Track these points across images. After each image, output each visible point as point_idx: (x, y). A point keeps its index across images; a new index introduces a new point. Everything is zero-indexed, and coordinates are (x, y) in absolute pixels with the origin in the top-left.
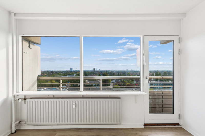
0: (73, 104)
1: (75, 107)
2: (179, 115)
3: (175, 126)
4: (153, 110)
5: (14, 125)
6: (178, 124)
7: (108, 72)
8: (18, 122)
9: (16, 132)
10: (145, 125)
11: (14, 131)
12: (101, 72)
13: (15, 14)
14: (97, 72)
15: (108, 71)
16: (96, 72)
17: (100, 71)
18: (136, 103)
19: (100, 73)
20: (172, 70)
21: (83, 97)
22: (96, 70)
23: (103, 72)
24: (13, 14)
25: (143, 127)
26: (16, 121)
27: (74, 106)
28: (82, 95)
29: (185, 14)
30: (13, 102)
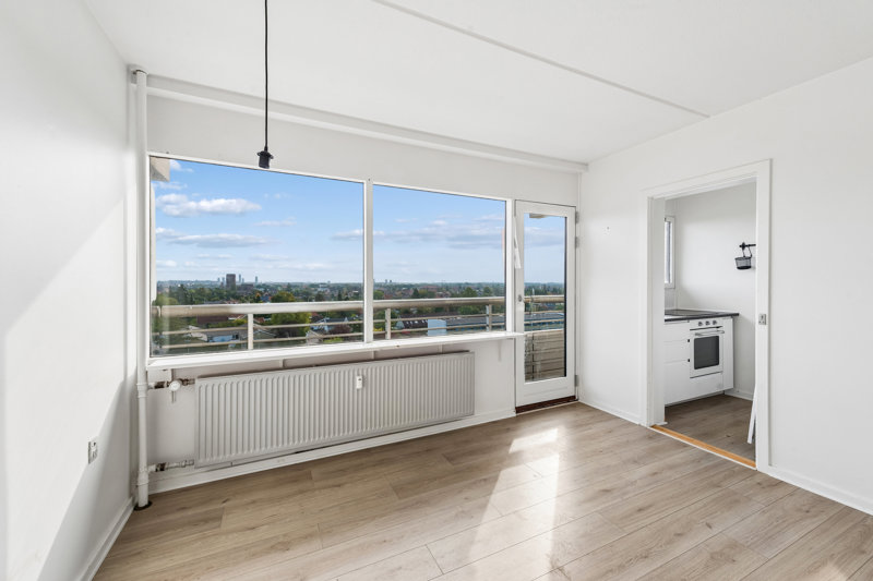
0: (358, 378)
1: (363, 385)
2: (576, 376)
3: (569, 402)
4: (531, 375)
5: (143, 479)
6: (573, 398)
7: (294, 290)
8: (153, 468)
9: (150, 503)
10: (518, 410)
11: (143, 501)
12: (261, 290)
13: (149, 76)
14: (246, 289)
15: (296, 286)
16: (239, 288)
17: (259, 286)
18: (500, 359)
19: (260, 292)
20: (563, 282)
21: (378, 357)
22: (237, 279)
23: (271, 289)
24: (141, 77)
25: (514, 415)
26: (149, 464)
27: (359, 385)
28: (375, 352)
29: (585, 165)
30: (142, 395)
